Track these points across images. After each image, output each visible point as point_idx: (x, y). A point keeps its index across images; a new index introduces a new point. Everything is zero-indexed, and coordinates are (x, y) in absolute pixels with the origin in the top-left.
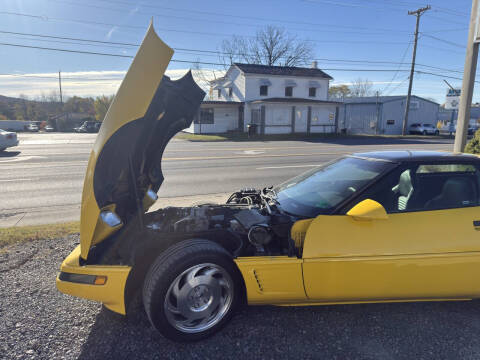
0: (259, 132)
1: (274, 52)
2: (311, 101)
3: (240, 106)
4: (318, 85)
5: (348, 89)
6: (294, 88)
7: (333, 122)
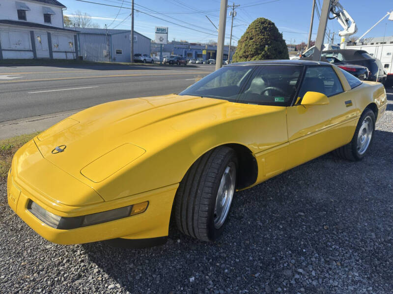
2: (48, 27)
4: (53, 11)
5: (70, 21)
6: (27, 12)
7: (73, 48)
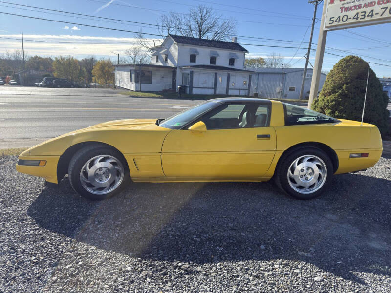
0: (188, 92)
1: (204, 27)
2: (230, 69)
3: (174, 71)
4: (237, 57)
5: (264, 62)
6: (217, 58)
7: (246, 87)
